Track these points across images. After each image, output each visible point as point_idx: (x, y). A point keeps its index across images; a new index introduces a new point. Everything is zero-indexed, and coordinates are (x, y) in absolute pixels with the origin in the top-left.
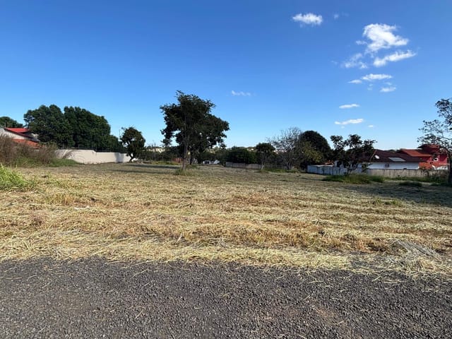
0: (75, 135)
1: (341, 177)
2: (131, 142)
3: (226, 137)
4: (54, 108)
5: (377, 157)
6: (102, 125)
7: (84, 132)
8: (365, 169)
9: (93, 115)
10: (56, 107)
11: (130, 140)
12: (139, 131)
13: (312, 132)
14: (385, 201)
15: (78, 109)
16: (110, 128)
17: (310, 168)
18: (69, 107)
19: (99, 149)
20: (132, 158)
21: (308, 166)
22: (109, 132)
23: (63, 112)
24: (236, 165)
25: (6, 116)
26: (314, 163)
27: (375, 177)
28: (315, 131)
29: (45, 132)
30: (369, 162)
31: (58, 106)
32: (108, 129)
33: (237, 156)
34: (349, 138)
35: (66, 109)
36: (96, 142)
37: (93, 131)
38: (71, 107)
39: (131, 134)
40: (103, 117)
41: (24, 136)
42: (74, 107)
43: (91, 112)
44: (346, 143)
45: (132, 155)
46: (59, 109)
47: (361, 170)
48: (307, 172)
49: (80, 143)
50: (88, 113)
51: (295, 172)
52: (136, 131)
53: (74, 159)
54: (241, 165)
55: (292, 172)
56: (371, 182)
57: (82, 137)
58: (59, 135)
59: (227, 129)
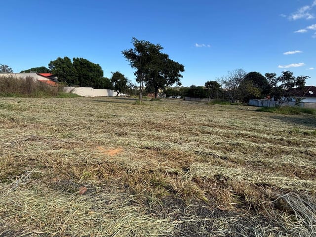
0: (80, 77)
1: (272, 108)
2: (117, 82)
3: (182, 77)
4: (67, 59)
5: (311, 93)
6: (98, 70)
7: (86, 75)
8: (298, 102)
9: (91, 63)
10: (68, 58)
11: (117, 81)
12: (122, 74)
13: (255, 73)
14: (306, 131)
15: (82, 59)
16: (103, 73)
17: (251, 101)
18: (76, 58)
19: (96, 87)
20: (118, 93)
21: (250, 100)
22: (103, 75)
23: (72, 62)
24: (194, 99)
25: (43, 66)
26: (255, 98)
27: (306, 109)
28: (257, 72)
29: (61, 75)
30: (302, 96)
31: (69, 58)
32: (101, 73)
33: (194, 92)
34: (282, 75)
35: (74, 59)
36: (94, 82)
37: (91, 74)
38: (77, 58)
39: (117, 76)
40: (98, 65)
41: (49, 78)
42: (79, 58)
43: (90, 61)
44: (279, 79)
45: (118, 91)
46: (69, 60)
47: (294, 103)
48: (248, 105)
49: (83, 83)
50: (88, 61)
51: (237, 104)
52: (120, 74)
53: (76, 93)
54: (197, 99)
55: (236, 105)
56: (301, 113)
57: (84, 78)
58: (69, 78)
59: (182, 70)
